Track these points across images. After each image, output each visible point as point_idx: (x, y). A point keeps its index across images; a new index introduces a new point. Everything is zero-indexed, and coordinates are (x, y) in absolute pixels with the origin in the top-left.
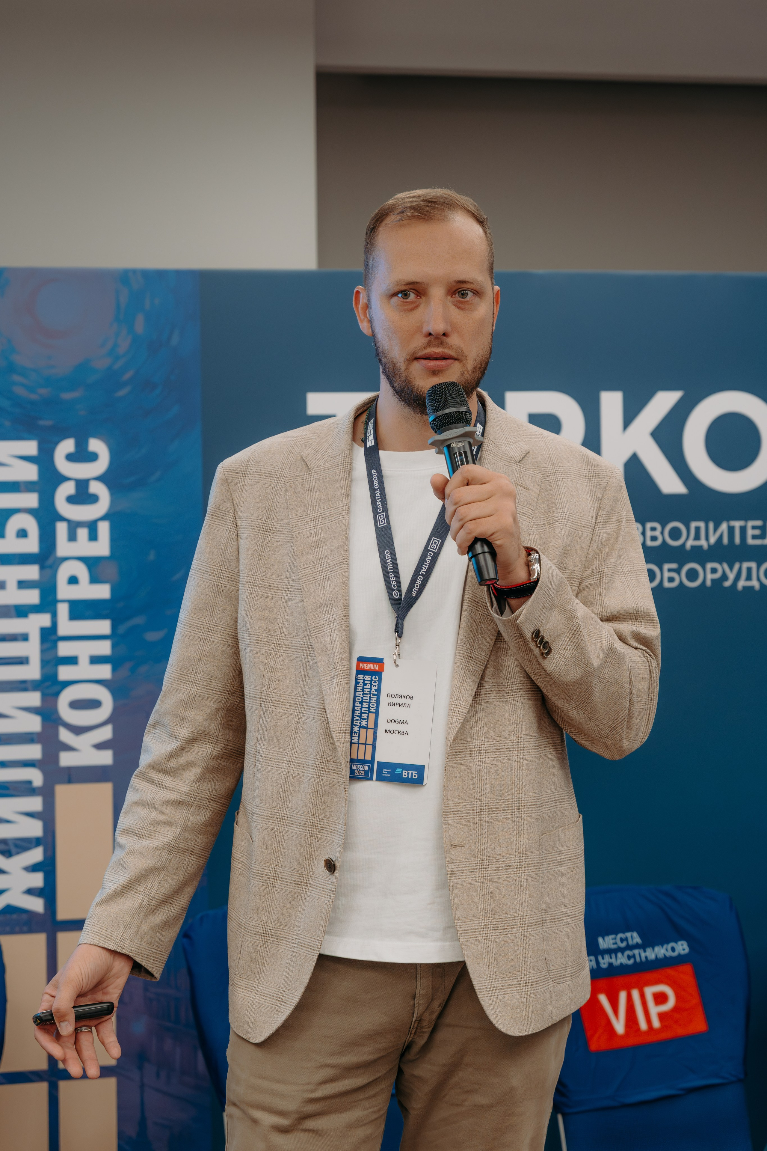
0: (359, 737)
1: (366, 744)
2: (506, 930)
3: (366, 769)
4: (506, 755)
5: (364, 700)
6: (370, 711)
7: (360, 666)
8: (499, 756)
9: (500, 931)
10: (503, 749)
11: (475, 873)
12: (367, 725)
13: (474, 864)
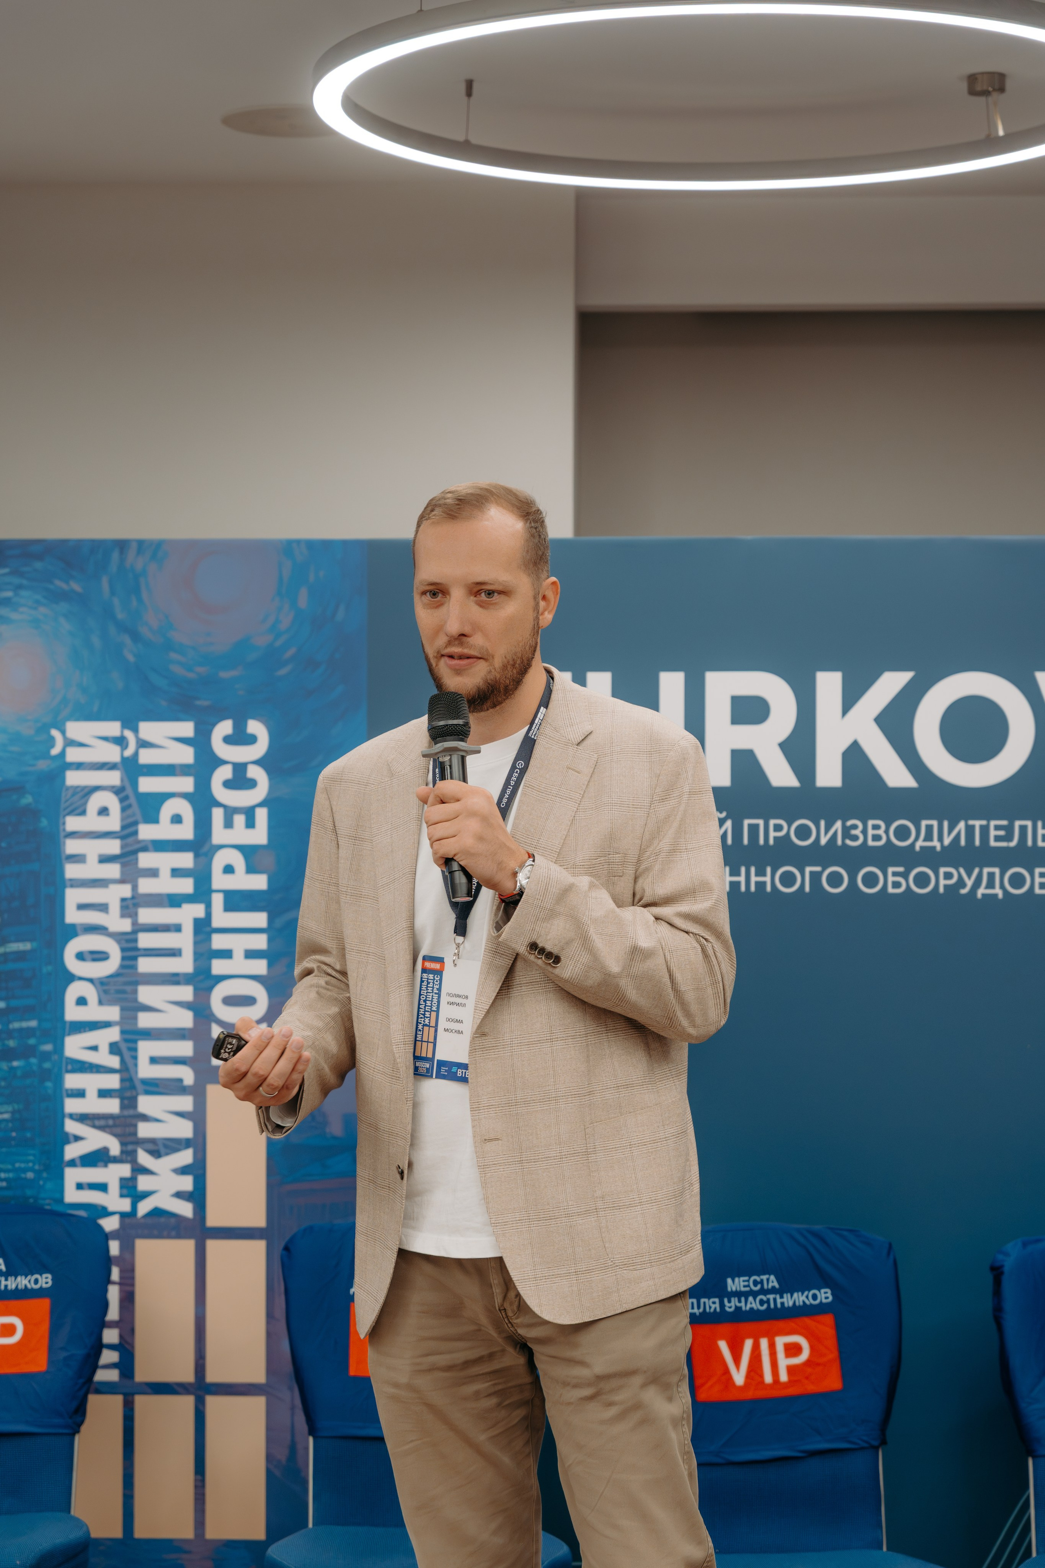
0: (422, 1035)
1: (428, 1042)
2: (549, 1221)
3: (428, 1066)
4: (539, 1047)
5: (427, 999)
6: (432, 1009)
7: (425, 965)
8: (531, 1048)
9: (543, 1222)
10: (535, 1041)
11: (514, 1165)
12: (429, 1023)
13: (513, 1156)
